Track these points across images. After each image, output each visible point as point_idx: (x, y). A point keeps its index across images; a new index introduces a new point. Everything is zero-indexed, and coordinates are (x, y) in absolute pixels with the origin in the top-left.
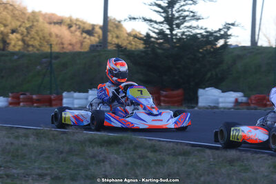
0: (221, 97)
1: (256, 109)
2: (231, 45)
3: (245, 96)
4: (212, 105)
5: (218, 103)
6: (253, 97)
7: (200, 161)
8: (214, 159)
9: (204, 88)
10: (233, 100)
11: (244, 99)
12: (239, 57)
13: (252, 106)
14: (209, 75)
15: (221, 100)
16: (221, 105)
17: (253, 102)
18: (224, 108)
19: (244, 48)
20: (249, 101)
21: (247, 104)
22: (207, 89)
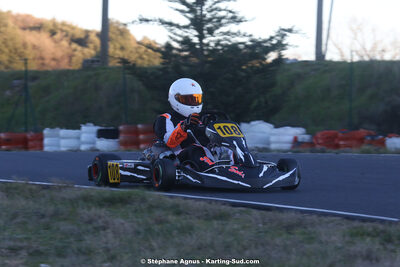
0: (274, 135)
1: (324, 152)
2: (287, 59)
3: (307, 133)
4: (260, 146)
5: (269, 143)
6: (319, 135)
7: (244, 228)
8: (264, 224)
9: (248, 122)
10: (290, 138)
11: (307, 138)
12: (299, 77)
13: (318, 147)
14: (255, 103)
15: (273, 139)
16: (273, 146)
17: (320, 141)
18: (278, 151)
19: (306, 63)
20: (314, 141)
21: (311, 144)
22: (253, 123)
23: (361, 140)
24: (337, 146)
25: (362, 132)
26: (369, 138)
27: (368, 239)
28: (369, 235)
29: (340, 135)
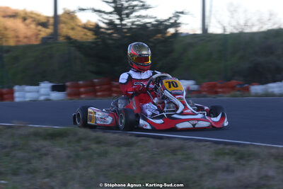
1: (205, 97)
2: (181, 33)
3: (196, 84)
6: (204, 85)
11: (196, 87)
12: (191, 45)
13: (204, 94)
17: (206, 89)
19: (195, 36)
20: (201, 89)
21: (198, 92)
23: (233, 88)
24: (216, 93)
25: (234, 82)
26: (238, 87)
27: (227, 157)
28: (228, 154)
29: (219, 85)
